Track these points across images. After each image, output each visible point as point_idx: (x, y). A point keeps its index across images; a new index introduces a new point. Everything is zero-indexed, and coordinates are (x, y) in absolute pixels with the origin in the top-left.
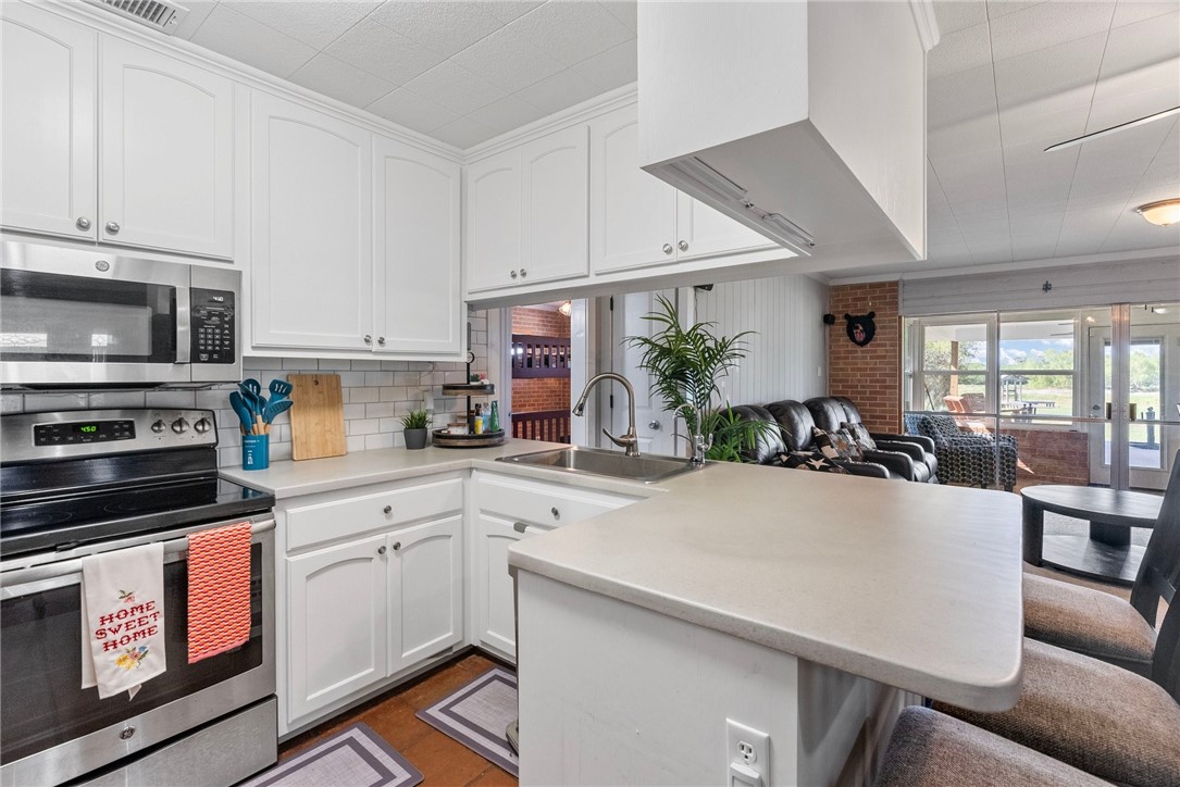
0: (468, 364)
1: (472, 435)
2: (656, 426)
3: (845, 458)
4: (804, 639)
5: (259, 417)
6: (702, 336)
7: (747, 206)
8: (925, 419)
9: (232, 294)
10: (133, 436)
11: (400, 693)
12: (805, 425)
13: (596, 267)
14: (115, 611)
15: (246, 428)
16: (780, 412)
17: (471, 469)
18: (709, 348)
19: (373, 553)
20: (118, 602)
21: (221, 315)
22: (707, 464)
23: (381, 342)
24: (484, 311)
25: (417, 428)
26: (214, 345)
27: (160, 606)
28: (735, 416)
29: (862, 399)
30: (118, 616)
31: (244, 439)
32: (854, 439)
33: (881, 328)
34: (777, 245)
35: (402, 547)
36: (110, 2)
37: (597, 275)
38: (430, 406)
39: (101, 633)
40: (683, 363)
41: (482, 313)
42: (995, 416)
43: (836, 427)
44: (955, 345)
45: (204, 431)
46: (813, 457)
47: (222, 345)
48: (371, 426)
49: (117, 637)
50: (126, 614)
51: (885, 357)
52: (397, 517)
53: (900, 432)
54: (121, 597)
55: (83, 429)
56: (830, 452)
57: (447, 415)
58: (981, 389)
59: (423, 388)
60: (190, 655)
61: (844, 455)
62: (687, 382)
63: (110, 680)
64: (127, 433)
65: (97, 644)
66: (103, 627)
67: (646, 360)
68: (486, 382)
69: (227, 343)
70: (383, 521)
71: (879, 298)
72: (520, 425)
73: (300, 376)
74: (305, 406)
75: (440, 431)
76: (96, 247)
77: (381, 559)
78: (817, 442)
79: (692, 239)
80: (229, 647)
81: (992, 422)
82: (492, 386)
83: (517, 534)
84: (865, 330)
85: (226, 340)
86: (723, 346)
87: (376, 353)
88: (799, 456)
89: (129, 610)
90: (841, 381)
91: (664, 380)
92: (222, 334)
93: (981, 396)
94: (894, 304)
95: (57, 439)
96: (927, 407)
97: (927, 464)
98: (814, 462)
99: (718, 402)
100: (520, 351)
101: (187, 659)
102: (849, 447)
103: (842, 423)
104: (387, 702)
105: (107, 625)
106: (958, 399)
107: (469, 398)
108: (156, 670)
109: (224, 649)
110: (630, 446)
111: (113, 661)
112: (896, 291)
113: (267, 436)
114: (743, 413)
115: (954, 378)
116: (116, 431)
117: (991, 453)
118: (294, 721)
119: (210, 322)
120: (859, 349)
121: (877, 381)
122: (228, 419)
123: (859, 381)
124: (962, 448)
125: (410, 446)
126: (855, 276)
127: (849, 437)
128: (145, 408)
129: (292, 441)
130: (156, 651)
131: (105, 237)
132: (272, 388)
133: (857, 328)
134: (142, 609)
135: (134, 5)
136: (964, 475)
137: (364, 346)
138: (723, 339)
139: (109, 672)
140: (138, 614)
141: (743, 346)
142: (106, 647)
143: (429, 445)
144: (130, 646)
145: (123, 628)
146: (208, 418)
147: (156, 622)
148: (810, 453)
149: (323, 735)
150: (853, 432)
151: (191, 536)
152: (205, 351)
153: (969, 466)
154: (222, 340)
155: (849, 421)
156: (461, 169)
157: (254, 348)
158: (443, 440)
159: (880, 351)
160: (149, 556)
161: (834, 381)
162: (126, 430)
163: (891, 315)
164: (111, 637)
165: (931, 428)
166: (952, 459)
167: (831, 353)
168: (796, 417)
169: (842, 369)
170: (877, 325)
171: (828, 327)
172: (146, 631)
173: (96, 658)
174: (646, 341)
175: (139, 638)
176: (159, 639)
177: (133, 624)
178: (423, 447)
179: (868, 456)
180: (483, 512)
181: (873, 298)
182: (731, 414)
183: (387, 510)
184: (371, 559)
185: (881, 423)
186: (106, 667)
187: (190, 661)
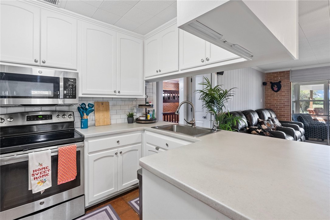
0: (146, 99)
1: (147, 120)
2: (205, 118)
3: (270, 129)
4: (235, 213)
5: (85, 114)
6: (219, 90)
7: (224, 42)
8: (300, 116)
9: (75, 79)
10: (51, 119)
11: (122, 196)
12: (255, 118)
13: (181, 68)
14: (37, 169)
15: (82, 117)
16: (247, 114)
17: (144, 130)
18: (221, 93)
19: (114, 154)
20: (38, 166)
21: (73, 85)
22: (218, 131)
23: (119, 92)
24: (152, 83)
25: (131, 117)
26: (70, 94)
27: (50, 168)
28: (230, 115)
29: (276, 109)
30: (38, 170)
31: (81, 120)
32: (273, 123)
33: (284, 86)
34: (240, 57)
35: (123, 153)
36: (46, 1)
37: (181, 70)
38: (135, 111)
39: (33, 175)
40: (213, 98)
41: (151, 83)
42: (327, 115)
43: (266, 118)
44: (311, 92)
45: (70, 118)
46: (258, 128)
47: (73, 94)
48: (118, 117)
49: (38, 176)
50: (40, 170)
51: (285, 96)
52: (121, 144)
53: (290, 120)
54: (39, 165)
55: (39, 117)
56: (264, 127)
57: (141, 114)
58: (322, 106)
59: (133, 106)
60: (58, 182)
61: (269, 128)
62: (214, 104)
63: (35, 188)
64: (50, 118)
65: (32, 178)
66: (34, 173)
67: (201, 97)
68: (151, 104)
69: (74, 93)
70: (117, 145)
71: (282, 76)
72: (166, 116)
73: (98, 103)
74: (99, 111)
75: (138, 118)
76: (40, 67)
77: (116, 156)
78: (259, 123)
79: (210, 57)
80: (69, 180)
81: (326, 117)
82: (153, 105)
83: (156, 151)
84: (277, 87)
85: (74, 92)
86: (226, 93)
87: (118, 95)
88: (253, 128)
89: (41, 169)
90: (269, 103)
91: (207, 103)
92: (73, 90)
93: (321, 108)
94: (288, 78)
95: (32, 119)
96: (301, 112)
97: (300, 132)
98: (258, 130)
99: (225, 110)
100: (166, 95)
101: (57, 183)
102: (271, 125)
103: (269, 117)
104: (118, 198)
105: (35, 173)
106: (313, 109)
107: (146, 109)
108: (48, 186)
109: (68, 181)
110: (193, 124)
111: (36, 183)
112: (289, 74)
113: (87, 119)
114: (233, 114)
115: (311, 103)
116: (47, 117)
117: (326, 128)
118: (90, 202)
119: (69, 87)
120: (275, 93)
121: (282, 104)
122: (77, 114)
123: (275, 103)
124: (314, 126)
125: (129, 122)
126: (273, 69)
127: (271, 122)
128: (56, 111)
129: (95, 121)
130: (49, 181)
131: (42, 64)
132: (88, 106)
133: (275, 86)
134: (45, 168)
135: (52, 1)
136: (315, 135)
137: (114, 93)
138: (226, 90)
139: (35, 186)
140: (43, 170)
141: (234, 93)
142: (35, 179)
143: (135, 122)
144: (41, 179)
145: (39, 174)
146: (72, 114)
147: (49, 173)
148: (257, 127)
149: (99, 207)
150: (273, 120)
151: (59, 148)
152: (68, 95)
153: (317, 133)
154: (73, 92)
155: (271, 117)
156: (143, 41)
157: (82, 94)
158: (138, 121)
159: (283, 94)
160: (47, 154)
161: (267, 103)
162: (50, 117)
163: (287, 82)
164: (36, 176)
165: (302, 119)
166: (310, 130)
167: (265, 94)
168: (252, 115)
169: (269, 100)
170: (282, 85)
171: (264, 86)
172: (46, 175)
173: (32, 182)
174: (202, 91)
175: (44, 177)
176: (49, 177)
177: (42, 173)
178: (133, 123)
179: (278, 128)
180: (148, 143)
181: (281, 76)
182: (229, 114)
183: (118, 142)
184: (113, 156)
185: (283, 117)
186: (34, 184)
187: (58, 184)
